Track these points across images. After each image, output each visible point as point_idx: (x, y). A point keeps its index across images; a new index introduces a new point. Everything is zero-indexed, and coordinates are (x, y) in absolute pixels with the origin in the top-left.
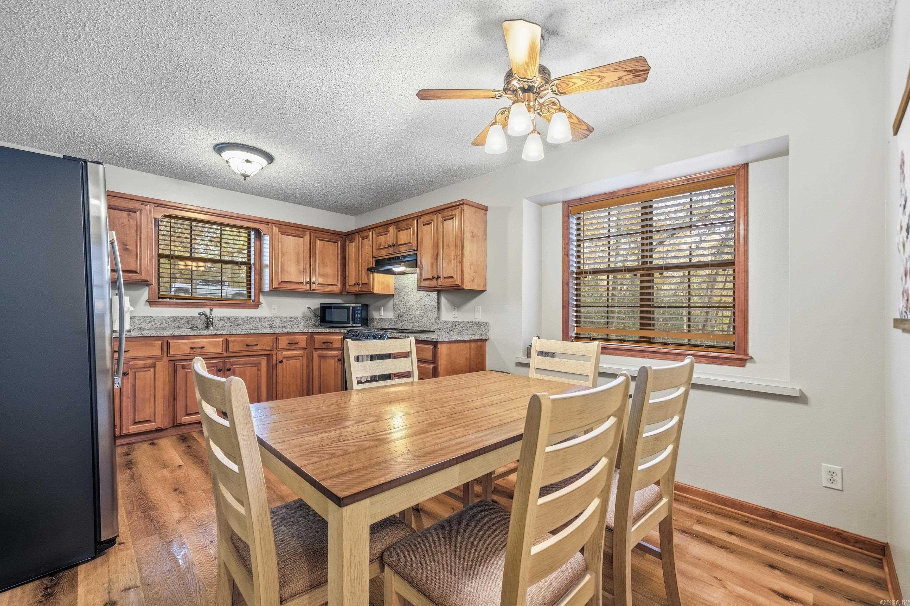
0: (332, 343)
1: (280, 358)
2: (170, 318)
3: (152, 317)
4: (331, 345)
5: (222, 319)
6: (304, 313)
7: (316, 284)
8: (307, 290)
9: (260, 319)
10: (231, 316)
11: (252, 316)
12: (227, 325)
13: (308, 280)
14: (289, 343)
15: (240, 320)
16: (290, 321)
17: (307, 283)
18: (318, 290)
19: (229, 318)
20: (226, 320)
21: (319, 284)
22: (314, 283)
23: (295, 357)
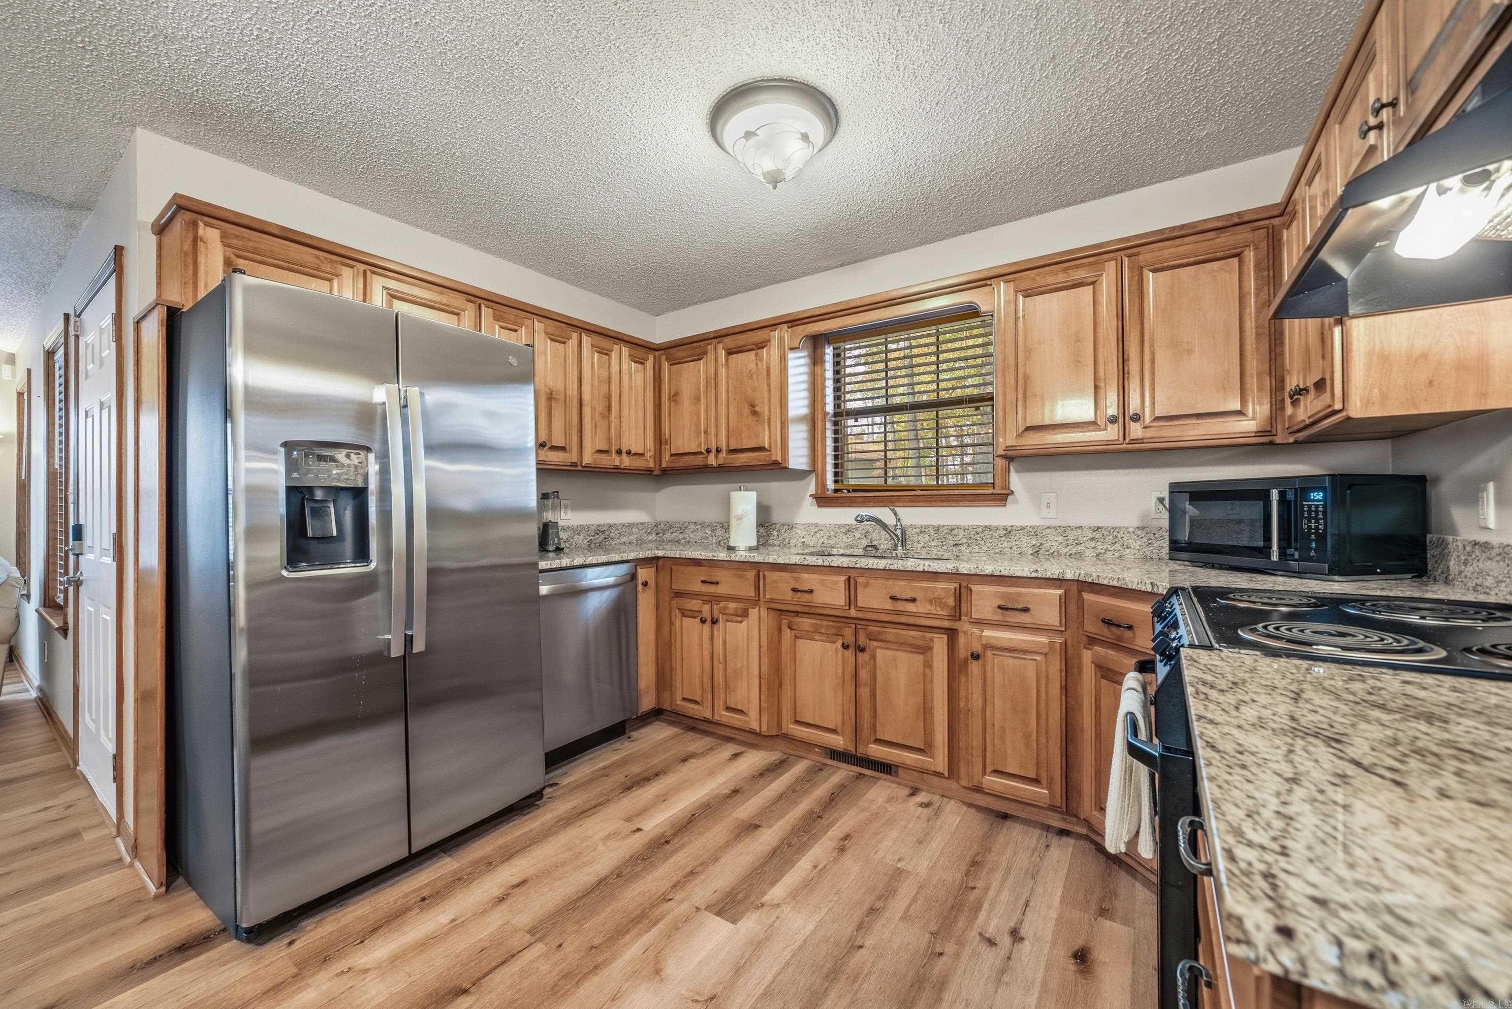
0: (1130, 628)
1: (977, 648)
2: (840, 526)
3: (816, 525)
4: (1128, 634)
5: (923, 530)
6: (1144, 517)
7: (1148, 419)
8: (1109, 443)
9: (1008, 532)
10: (942, 523)
11: (988, 524)
12: (933, 543)
13: (1112, 411)
14: (999, 607)
15: (962, 533)
16: (1092, 539)
17: (1113, 420)
18: (1152, 440)
19: (937, 529)
20: (932, 532)
21: (1157, 419)
22: (1136, 418)
23: (1025, 652)
